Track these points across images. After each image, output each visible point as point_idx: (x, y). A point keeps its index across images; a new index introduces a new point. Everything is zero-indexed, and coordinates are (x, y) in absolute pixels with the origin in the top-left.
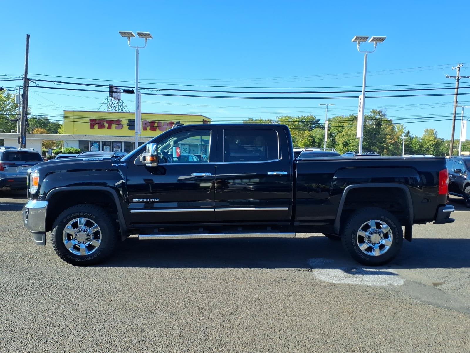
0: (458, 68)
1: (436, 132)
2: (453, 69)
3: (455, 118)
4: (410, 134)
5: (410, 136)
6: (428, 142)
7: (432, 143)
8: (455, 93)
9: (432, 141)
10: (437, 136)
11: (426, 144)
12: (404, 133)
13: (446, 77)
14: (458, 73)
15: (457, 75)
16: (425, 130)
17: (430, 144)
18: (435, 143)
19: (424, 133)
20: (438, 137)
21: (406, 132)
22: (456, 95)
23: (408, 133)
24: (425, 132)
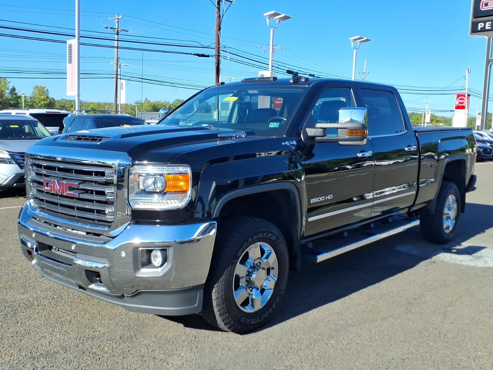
0: (117, 19)
1: (47, 90)
2: (111, 19)
3: (117, 76)
4: (16, 92)
5: (16, 94)
6: (40, 102)
7: (44, 104)
8: (115, 46)
9: (44, 100)
10: (48, 95)
11: (37, 104)
12: (8, 89)
13: (104, 27)
14: (117, 24)
15: (116, 27)
16: (33, 87)
17: (42, 104)
18: (47, 104)
19: (33, 91)
20: (51, 96)
21: (10, 88)
22: (117, 49)
23: (14, 89)
24: (35, 89)
